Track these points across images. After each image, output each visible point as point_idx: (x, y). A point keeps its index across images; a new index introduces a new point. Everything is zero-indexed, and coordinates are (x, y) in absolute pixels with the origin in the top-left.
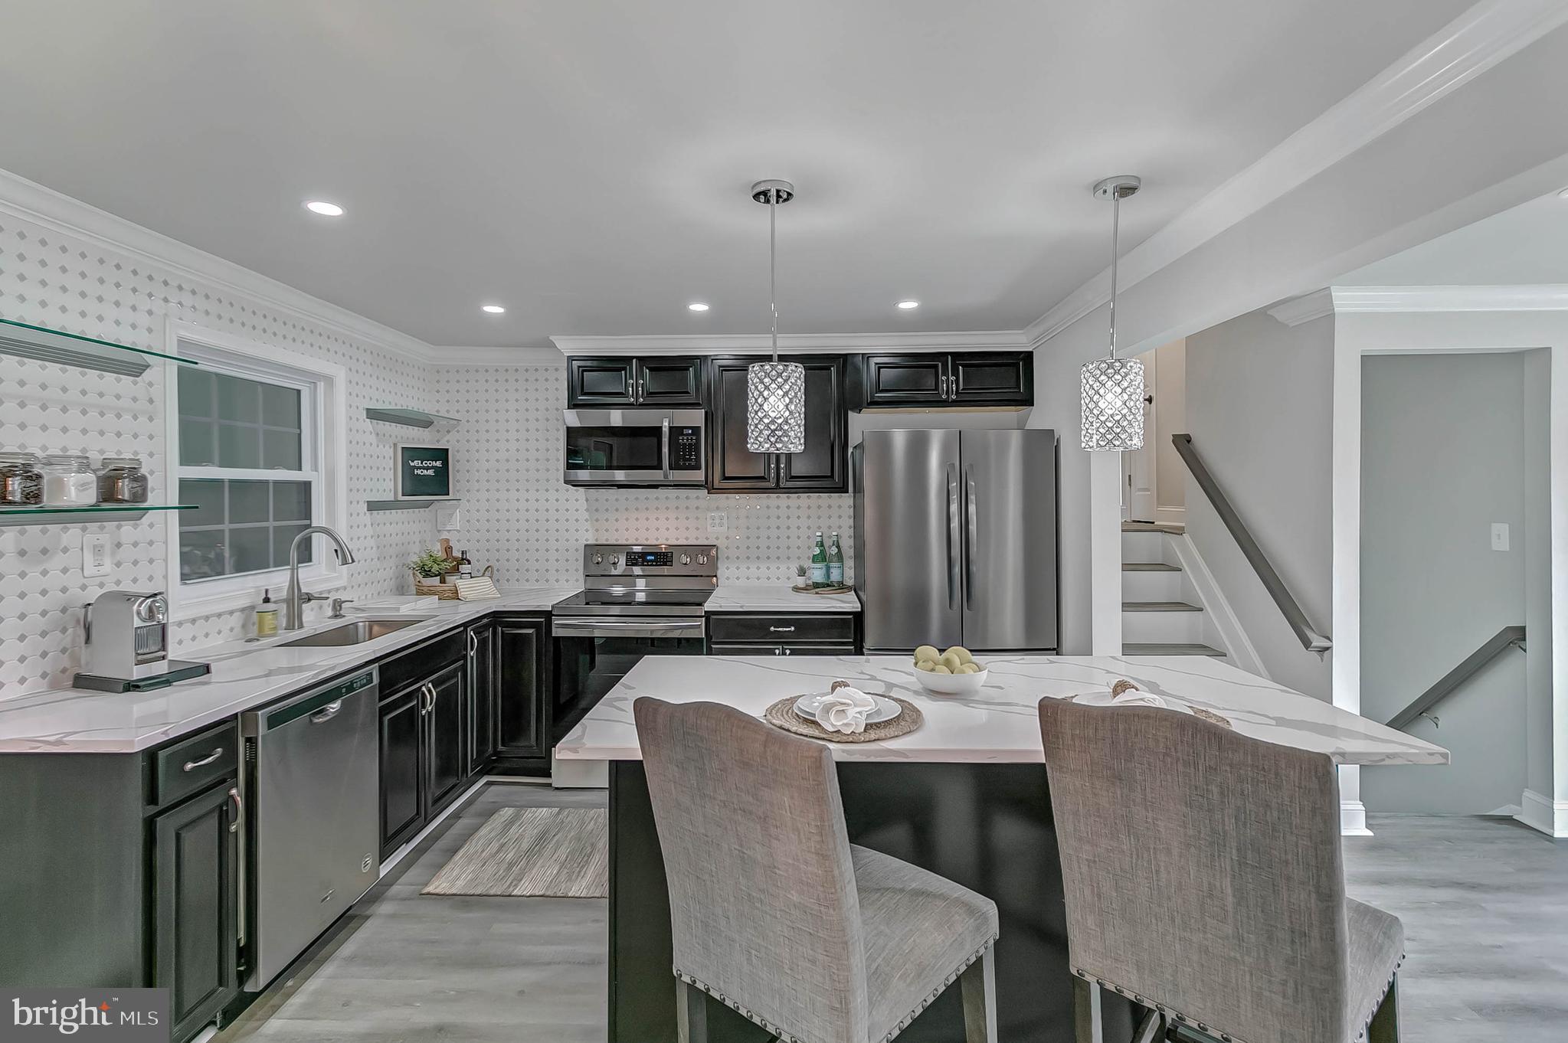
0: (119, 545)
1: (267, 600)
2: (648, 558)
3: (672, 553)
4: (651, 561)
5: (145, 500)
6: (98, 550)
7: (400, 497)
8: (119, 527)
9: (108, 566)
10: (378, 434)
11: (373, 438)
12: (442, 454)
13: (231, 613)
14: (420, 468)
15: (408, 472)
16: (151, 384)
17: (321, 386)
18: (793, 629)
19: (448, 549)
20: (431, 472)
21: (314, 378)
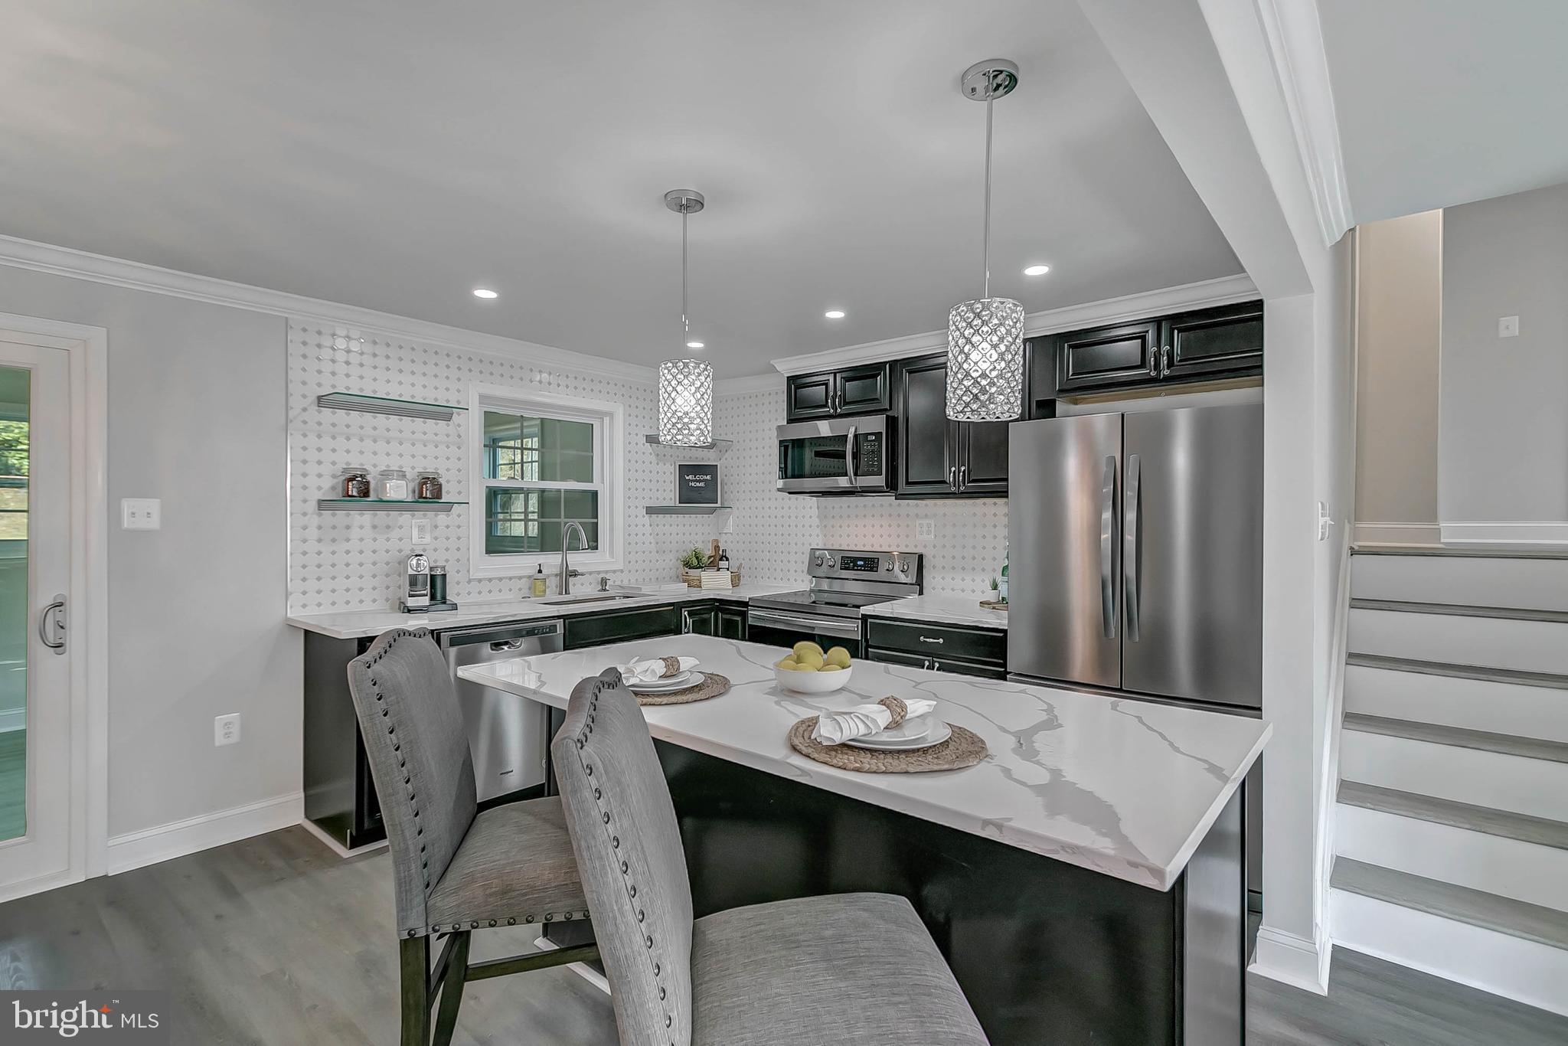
0: (436, 527)
1: (540, 571)
2: (859, 563)
3: (878, 559)
4: (860, 566)
5: (441, 498)
6: (421, 529)
7: (678, 504)
8: (436, 515)
9: (428, 539)
10: (658, 455)
11: (653, 458)
12: (712, 470)
13: (520, 578)
14: (694, 481)
15: (683, 483)
16: (459, 426)
17: (607, 420)
18: (941, 641)
19: (717, 548)
20: (702, 484)
21: (601, 415)
